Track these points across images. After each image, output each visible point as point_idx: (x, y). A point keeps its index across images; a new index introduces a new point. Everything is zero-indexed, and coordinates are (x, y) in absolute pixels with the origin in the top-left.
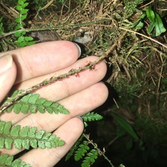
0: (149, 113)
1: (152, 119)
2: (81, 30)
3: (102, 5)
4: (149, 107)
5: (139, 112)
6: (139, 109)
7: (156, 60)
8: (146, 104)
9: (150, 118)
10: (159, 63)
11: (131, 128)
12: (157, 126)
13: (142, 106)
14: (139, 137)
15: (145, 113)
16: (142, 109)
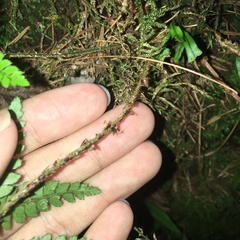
0: (190, 188)
1: (196, 197)
2: (74, 67)
3: (103, 29)
4: (188, 179)
5: (176, 190)
6: (175, 186)
7: (190, 105)
8: (184, 176)
9: (193, 196)
10: (195, 108)
11: (167, 217)
12: (205, 207)
13: (178, 179)
14: (181, 229)
15: (184, 189)
16: (179, 185)
